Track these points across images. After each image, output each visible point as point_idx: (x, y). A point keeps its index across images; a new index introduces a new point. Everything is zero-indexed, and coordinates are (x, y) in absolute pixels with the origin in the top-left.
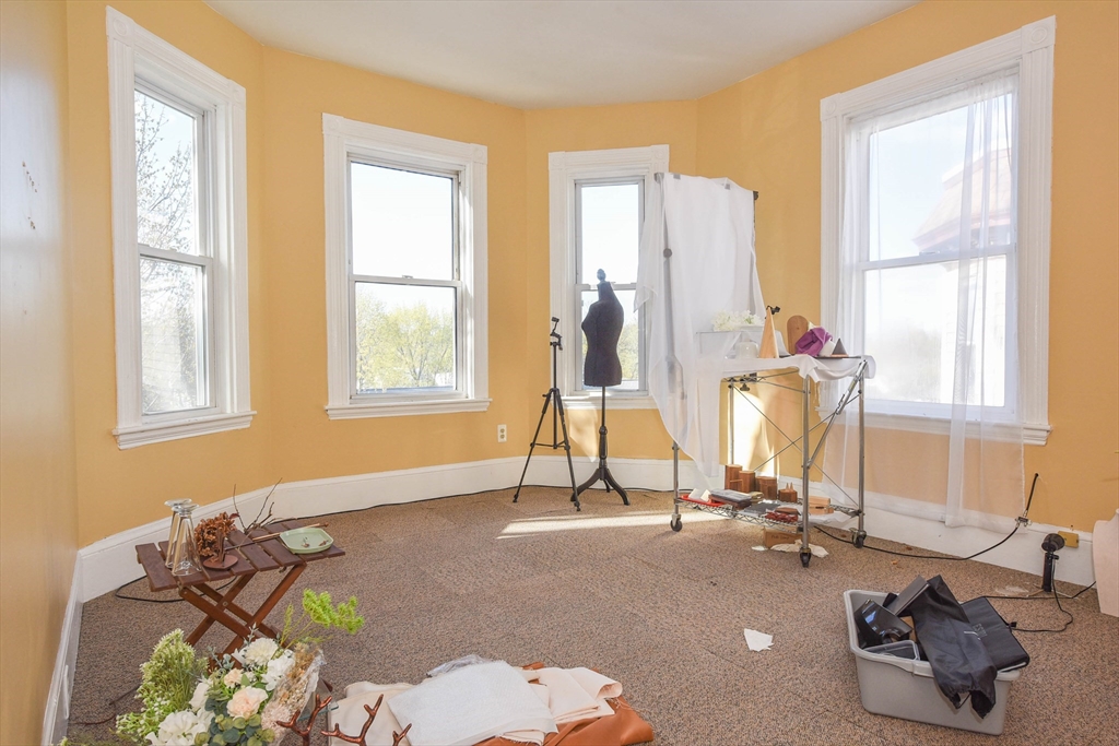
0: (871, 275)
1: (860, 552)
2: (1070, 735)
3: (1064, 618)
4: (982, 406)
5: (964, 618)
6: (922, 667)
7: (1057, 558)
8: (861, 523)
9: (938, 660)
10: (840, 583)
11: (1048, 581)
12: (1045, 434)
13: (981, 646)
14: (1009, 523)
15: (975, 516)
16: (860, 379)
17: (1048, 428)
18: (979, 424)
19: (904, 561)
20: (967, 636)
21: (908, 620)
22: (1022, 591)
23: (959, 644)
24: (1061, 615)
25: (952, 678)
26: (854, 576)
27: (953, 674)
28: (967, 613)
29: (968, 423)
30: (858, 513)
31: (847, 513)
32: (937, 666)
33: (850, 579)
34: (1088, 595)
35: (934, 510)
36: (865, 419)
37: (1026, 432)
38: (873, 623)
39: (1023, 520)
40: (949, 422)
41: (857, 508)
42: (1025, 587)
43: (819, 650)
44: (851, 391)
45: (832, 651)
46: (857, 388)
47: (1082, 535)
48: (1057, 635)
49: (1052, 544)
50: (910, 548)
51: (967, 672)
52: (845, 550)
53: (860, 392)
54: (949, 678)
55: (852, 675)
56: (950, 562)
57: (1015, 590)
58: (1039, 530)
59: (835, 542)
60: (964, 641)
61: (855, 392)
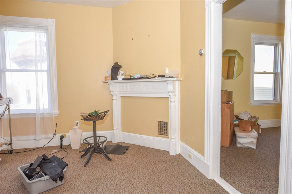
0: (7, 73)
1: (12, 155)
2: (75, 176)
3: (66, 153)
4: (44, 109)
5: (51, 162)
6: (47, 177)
7: (63, 141)
8: (11, 147)
9: (50, 174)
10: (10, 167)
11: (61, 146)
12: (58, 114)
13: (58, 166)
14: (52, 136)
15: (43, 136)
16: (8, 105)
17: (59, 112)
18: (43, 113)
19: (26, 153)
20: (54, 166)
21: (38, 168)
22: (56, 150)
23: (53, 168)
24: (65, 153)
25: (55, 176)
26: (13, 163)
27: (54, 175)
28: (51, 160)
29: (41, 114)
30: (11, 144)
31: (7, 145)
32: (50, 175)
33: (12, 164)
34: (69, 146)
35: (32, 137)
36: (11, 116)
37: (54, 114)
38: (28, 173)
39: (55, 134)
40: (36, 114)
41: (10, 143)
42: (57, 149)
43: (12, 188)
44: (6, 109)
45: (16, 186)
46: (8, 107)
47: (66, 134)
48: (66, 157)
49: (62, 138)
50: (26, 149)
51: (58, 173)
52: (7, 156)
53: (9, 108)
54: (54, 177)
55: (24, 190)
56: (38, 149)
57: (55, 151)
58: (58, 136)
59: (2, 155)
60: (53, 167)
61: (7, 109)
